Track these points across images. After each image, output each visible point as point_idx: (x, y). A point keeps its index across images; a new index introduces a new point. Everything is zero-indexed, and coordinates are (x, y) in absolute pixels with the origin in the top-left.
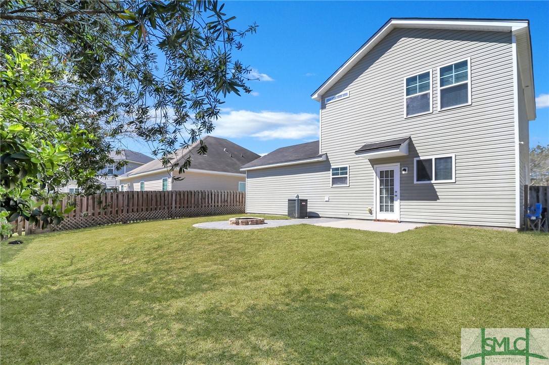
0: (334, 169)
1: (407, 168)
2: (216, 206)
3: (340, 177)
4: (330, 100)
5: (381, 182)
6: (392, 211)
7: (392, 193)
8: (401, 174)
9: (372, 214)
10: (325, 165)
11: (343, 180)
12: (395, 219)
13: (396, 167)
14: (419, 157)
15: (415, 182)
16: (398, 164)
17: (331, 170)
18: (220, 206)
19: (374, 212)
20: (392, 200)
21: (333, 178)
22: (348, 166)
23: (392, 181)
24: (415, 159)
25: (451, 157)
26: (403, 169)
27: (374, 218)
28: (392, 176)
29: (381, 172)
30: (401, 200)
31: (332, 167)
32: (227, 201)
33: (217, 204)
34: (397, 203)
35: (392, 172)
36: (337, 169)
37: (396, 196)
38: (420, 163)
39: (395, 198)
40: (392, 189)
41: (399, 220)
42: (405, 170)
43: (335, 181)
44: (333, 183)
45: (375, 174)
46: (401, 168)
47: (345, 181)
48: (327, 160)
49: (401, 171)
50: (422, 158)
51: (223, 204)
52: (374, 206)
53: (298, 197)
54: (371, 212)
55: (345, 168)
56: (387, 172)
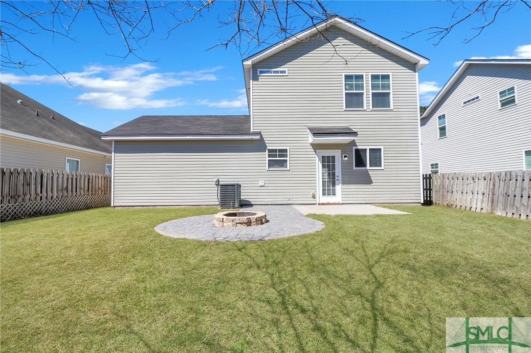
0: (270, 151)
1: (347, 155)
2: (49, 197)
3: (278, 159)
4: (264, 72)
5: (324, 166)
6: (334, 194)
7: (334, 178)
8: (342, 160)
9: (315, 198)
10: (258, 145)
11: (283, 163)
12: (338, 202)
13: (337, 153)
14: (357, 146)
15: (353, 168)
16: (340, 151)
17: (267, 151)
18: (55, 197)
19: (317, 196)
20: (334, 184)
21: (269, 160)
22: (288, 148)
23: (334, 166)
24: (354, 147)
25: (381, 149)
26: (344, 155)
27: (318, 202)
28: (334, 161)
29: (323, 157)
30: (342, 184)
31: (269, 148)
32: (67, 188)
33: (51, 194)
34: (339, 188)
35: (333, 157)
36: (275, 151)
37: (338, 180)
38: (357, 151)
39: (337, 182)
40: (334, 174)
41: (341, 202)
42: (345, 157)
43: (271, 164)
44: (269, 166)
45: (317, 159)
46: (342, 155)
47: (285, 164)
48: (262, 139)
49: (342, 157)
50: (359, 147)
51: (60, 194)
52: (317, 190)
53: (219, 181)
54: (314, 197)
55: (285, 151)
56: (328, 157)
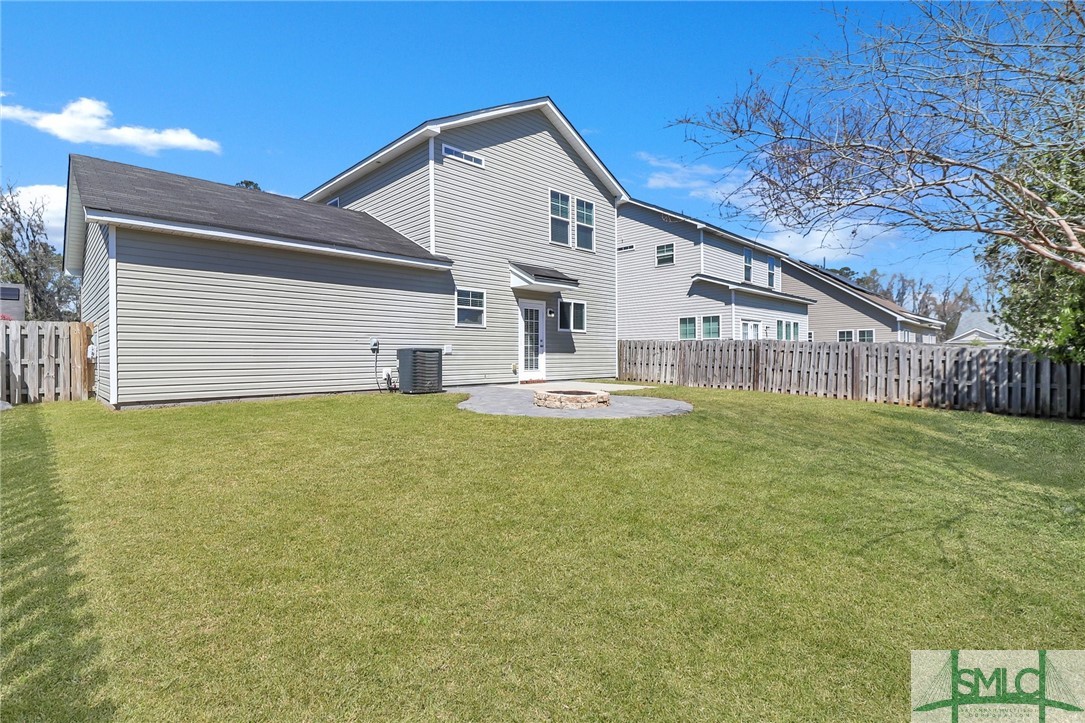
0: (461, 293)
1: (551, 310)
3: (471, 308)
4: (452, 152)
5: (526, 325)
6: (537, 367)
7: (537, 342)
8: (547, 317)
9: (516, 374)
10: (444, 281)
11: (477, 316)
12: (541, 378)
13: (541, 306)
14: (561, 297)
15: (559, 329)
16: (544, 303)
17: (456, 293)
19: (519, 371)
20: (537, 352)
21: (458, 309)
22: (484, 291)
23: (537, 325)
24: (559, 300)
25: (584, 305)
26: (548, 310)
27: (520, 379)
28: (537, 317)
29: (526, 310)
30: (546, 352)
31: (459, 288)
34: (542, 358)
35: (537, 312)
36: (466, 294)
37: (542, 346)
38: (562, 304)
39: (540, 348)
40: (537, 337)
41: (544, 378)
42: (550, 312)
43: (462, 315)
44: (459, 320)
45: (520, 313)
46: (546, 309)
47: (480, 318)
48: (449, 271)
49: (547, 313)
50: (565, 300)
52: (519, 361)
54: (515, 372)
55: (481, 295)
56: (532, 311)
